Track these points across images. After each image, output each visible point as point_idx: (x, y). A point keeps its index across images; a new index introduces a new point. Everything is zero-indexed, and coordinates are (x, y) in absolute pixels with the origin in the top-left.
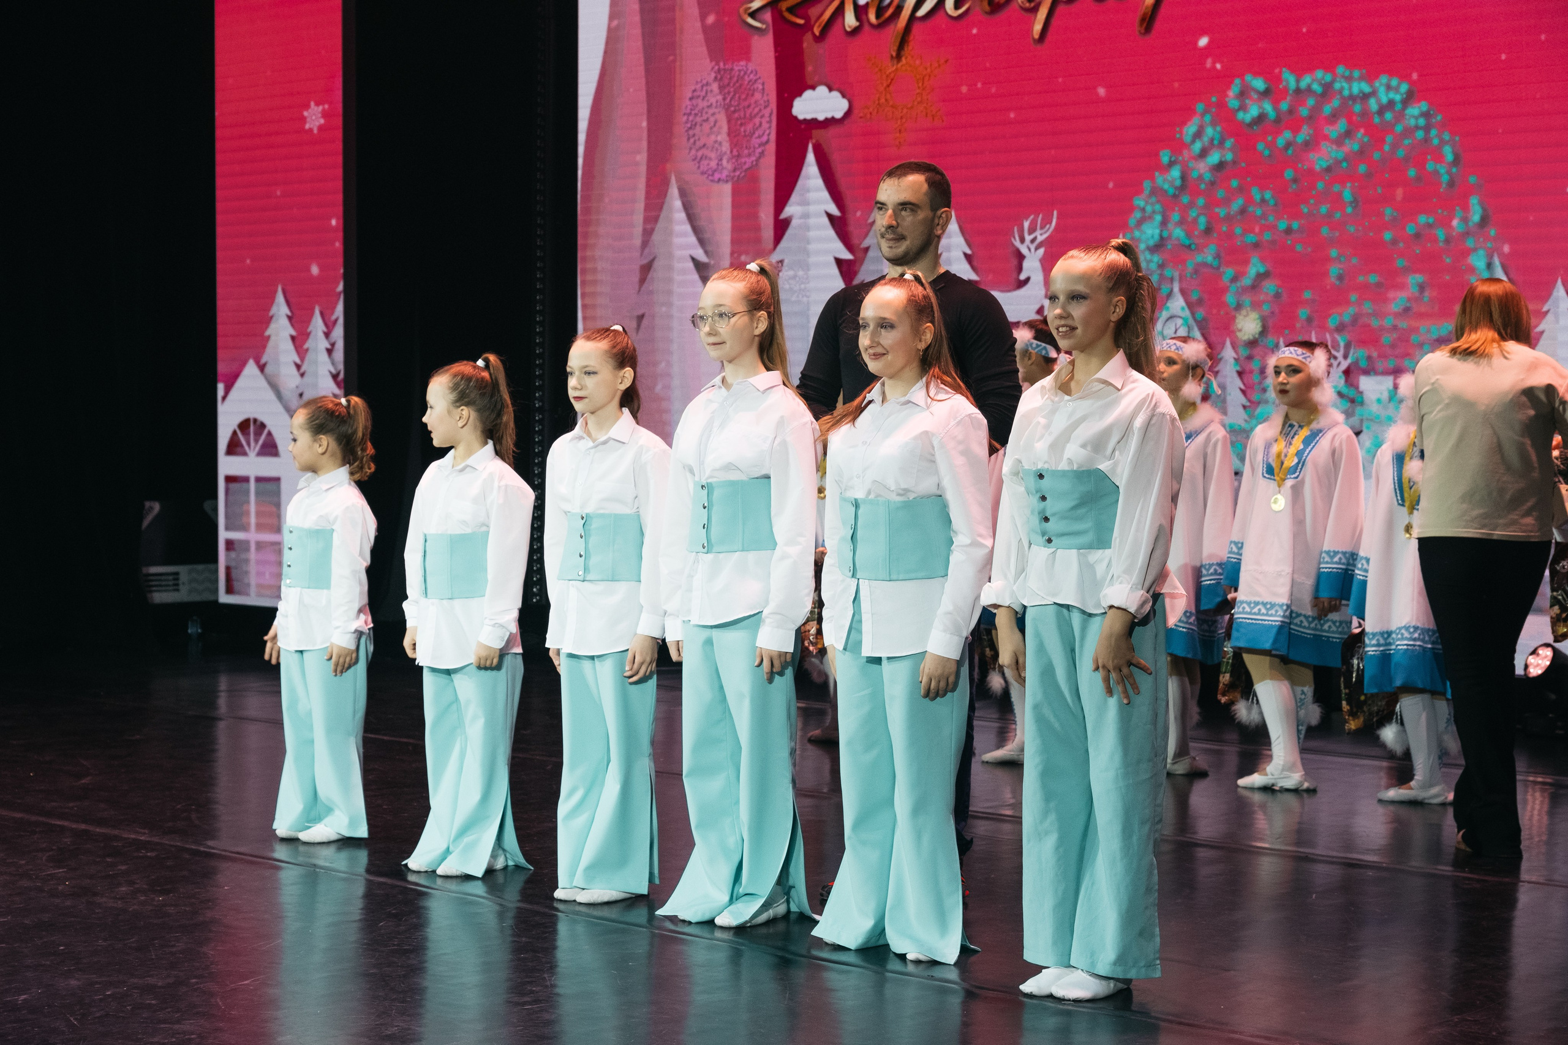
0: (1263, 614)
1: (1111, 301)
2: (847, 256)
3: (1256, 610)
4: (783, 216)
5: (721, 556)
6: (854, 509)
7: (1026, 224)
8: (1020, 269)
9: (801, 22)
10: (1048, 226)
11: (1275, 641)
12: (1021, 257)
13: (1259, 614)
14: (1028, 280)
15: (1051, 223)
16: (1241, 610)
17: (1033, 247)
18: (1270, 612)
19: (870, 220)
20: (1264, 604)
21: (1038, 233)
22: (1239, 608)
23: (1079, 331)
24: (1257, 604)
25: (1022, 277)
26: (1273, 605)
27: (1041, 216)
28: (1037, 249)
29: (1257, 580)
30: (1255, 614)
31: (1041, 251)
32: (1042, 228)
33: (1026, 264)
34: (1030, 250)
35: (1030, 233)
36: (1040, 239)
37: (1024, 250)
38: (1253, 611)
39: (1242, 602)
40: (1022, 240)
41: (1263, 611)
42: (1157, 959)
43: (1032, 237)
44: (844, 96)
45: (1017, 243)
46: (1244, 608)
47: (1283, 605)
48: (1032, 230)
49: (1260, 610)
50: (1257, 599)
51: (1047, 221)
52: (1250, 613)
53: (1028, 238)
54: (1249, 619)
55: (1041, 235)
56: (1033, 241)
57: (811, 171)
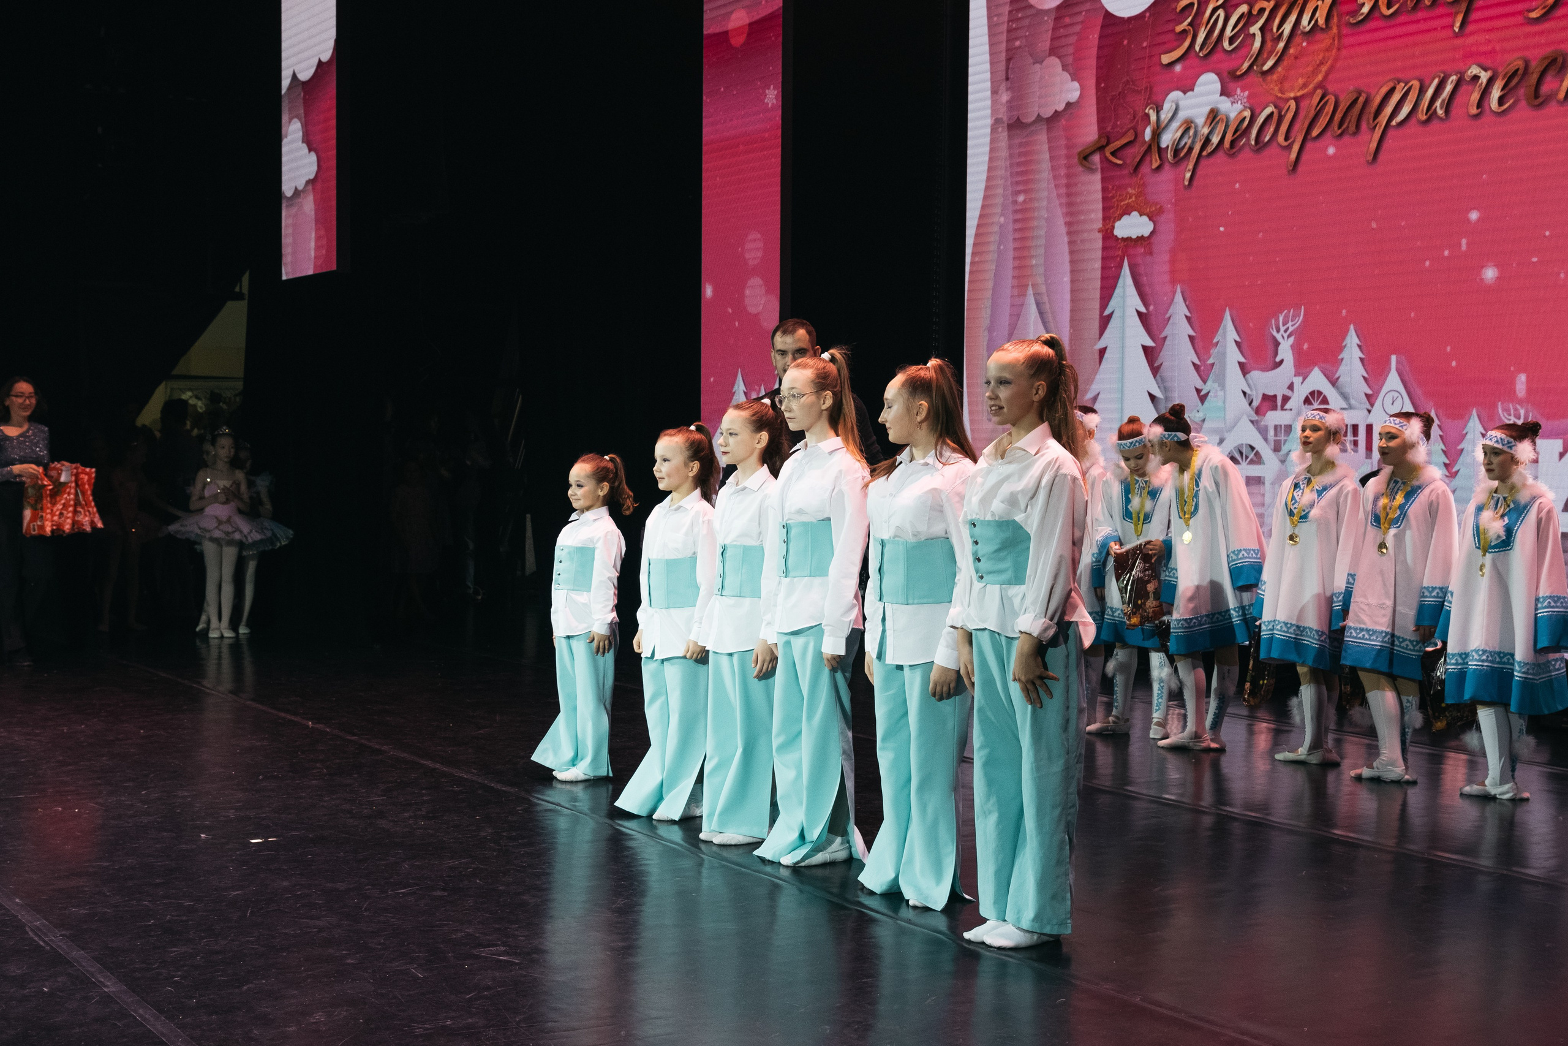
0: (1366, 639)
1: (1033, 385)
2: (1149, 343)
3: (1360, 635)
4: (1107, 313)
5: (796, 579)
6: (881, 547)
7: (1281, 319)
8: (1276, 354)
9: (1119, 162)
10: (1296, 320)
11: (1375, 661)
12: (1277, 344)
13: (1363, 638)
14: (1282, 361)
15: (1298, 317)
16: (1349, 634)
17: (1286, 335)
18: (1372, 638)
19: (1168, 316)
20: (1368, 631)
21: (1290, 324)
22: (1348, 632)
23: (1005, 410)
24: (1362, 630)
25: (1278, 359)
26: (1375, 632)
27: (1292, 311)
28: (1289, 337)
29: (1364, 610)
30: (1360, 638)
31: (1292, 339)
32: (1293, 320)
33: (1280, 348)
34: (1283, 337)
35: (1284, 325)
36: (1291, 329)
37: (1278, 337)
38: (1359, 636)
39: (1350, 628)
40: (1278, 331)
41: (1367, 636)
42: (1068, 919)
43: (1285, 327)
44: (1150, 219)
45: (1275, 333)
46: (1351, 633)
47: (1382, 632)
48: (1285, 322)
49: (1364, 635)
50: (1363, 626)
51: (1298, 314)
52: (1356, 638)
53: (1282, 329)
54: (1355, 642)
55: (1292, 326)
56: (1286, 331)
57: (1126, 279)
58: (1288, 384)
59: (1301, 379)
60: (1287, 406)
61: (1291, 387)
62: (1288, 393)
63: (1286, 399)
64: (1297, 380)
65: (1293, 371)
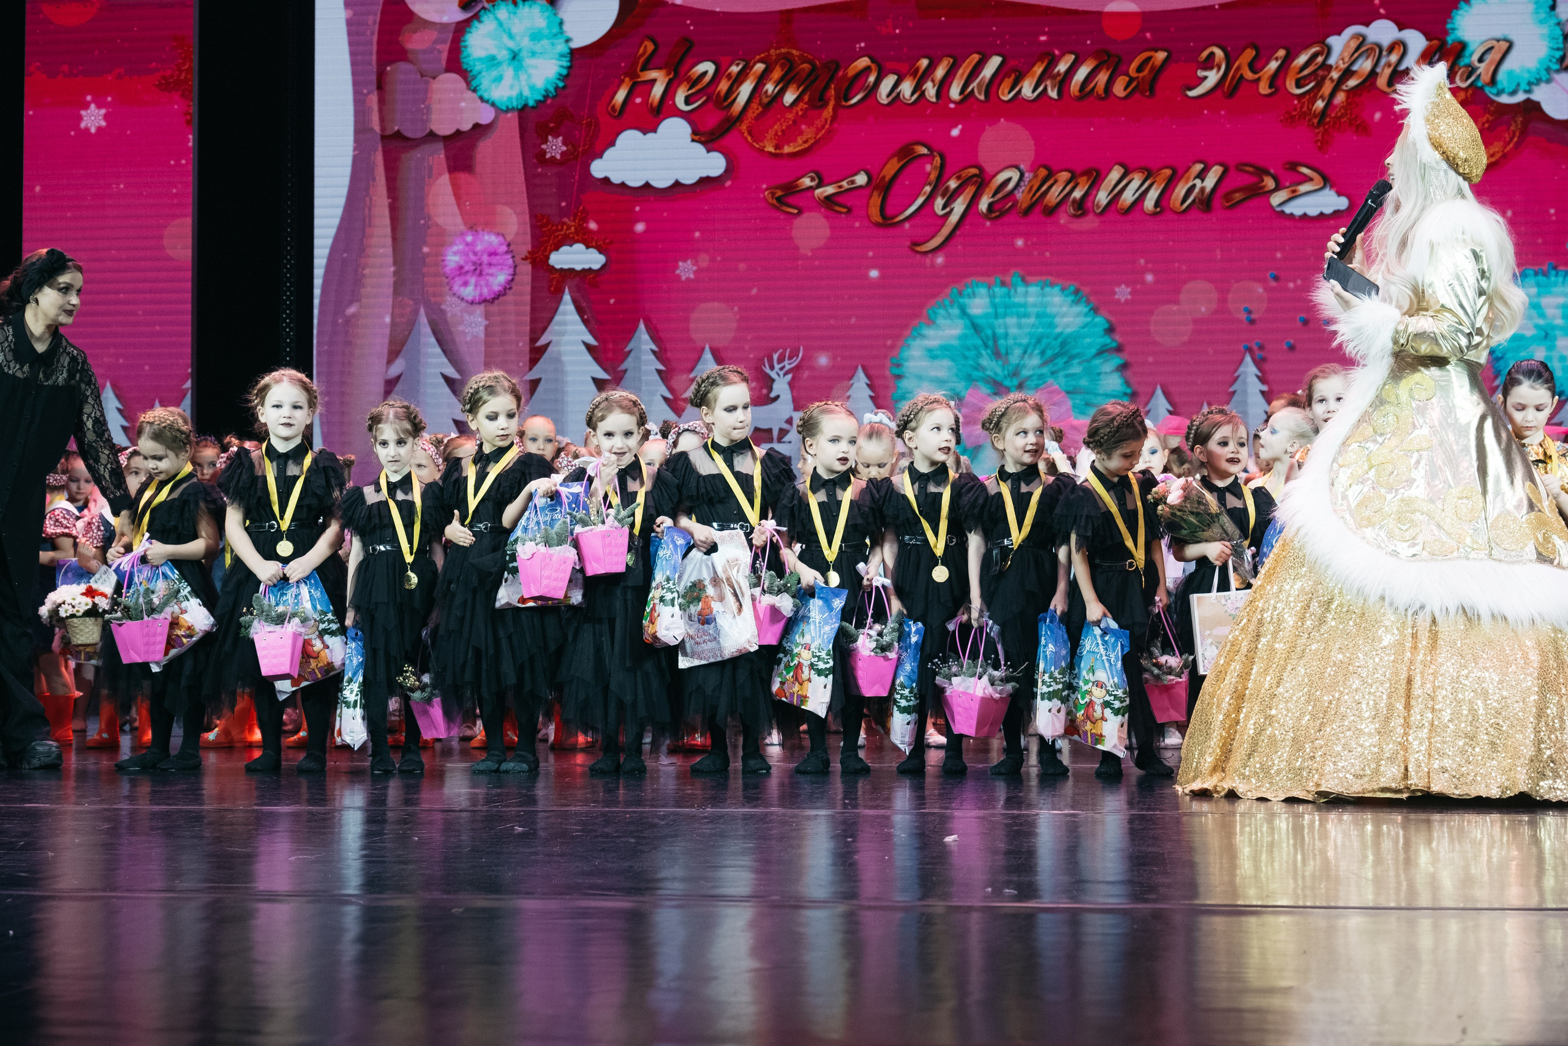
2: (602, 374)
4: (540, 343)
7: (775, 357)
8: (771, 389)
10: (795, 358)
12: (771, 381)
14: (777, 397)
15: (797, 356)
17: (781, 373)
19: (627, 350)
21: (786, 362)
25: (773, 395)
27: (789, 350)
28: (785, 374)
31: (789, 377)
32: (790, 358)
33: (775, 386)
34: (778, 375)
35: (779, 363)
36: (788, 367)
37: (773, 374)
40: (772, 368)
43: (781, 365)
44: (601, 252)
45: (767, 370)
48: (781, 360)
51: (796, 353)
53: (777, 367)
55: (789, 364)
56: (781, 369)
57: (567, 309)
58: (787, 417)
61: (790, 421)
62: (786, 426)
63: (783, 433)
65: (791, 406)
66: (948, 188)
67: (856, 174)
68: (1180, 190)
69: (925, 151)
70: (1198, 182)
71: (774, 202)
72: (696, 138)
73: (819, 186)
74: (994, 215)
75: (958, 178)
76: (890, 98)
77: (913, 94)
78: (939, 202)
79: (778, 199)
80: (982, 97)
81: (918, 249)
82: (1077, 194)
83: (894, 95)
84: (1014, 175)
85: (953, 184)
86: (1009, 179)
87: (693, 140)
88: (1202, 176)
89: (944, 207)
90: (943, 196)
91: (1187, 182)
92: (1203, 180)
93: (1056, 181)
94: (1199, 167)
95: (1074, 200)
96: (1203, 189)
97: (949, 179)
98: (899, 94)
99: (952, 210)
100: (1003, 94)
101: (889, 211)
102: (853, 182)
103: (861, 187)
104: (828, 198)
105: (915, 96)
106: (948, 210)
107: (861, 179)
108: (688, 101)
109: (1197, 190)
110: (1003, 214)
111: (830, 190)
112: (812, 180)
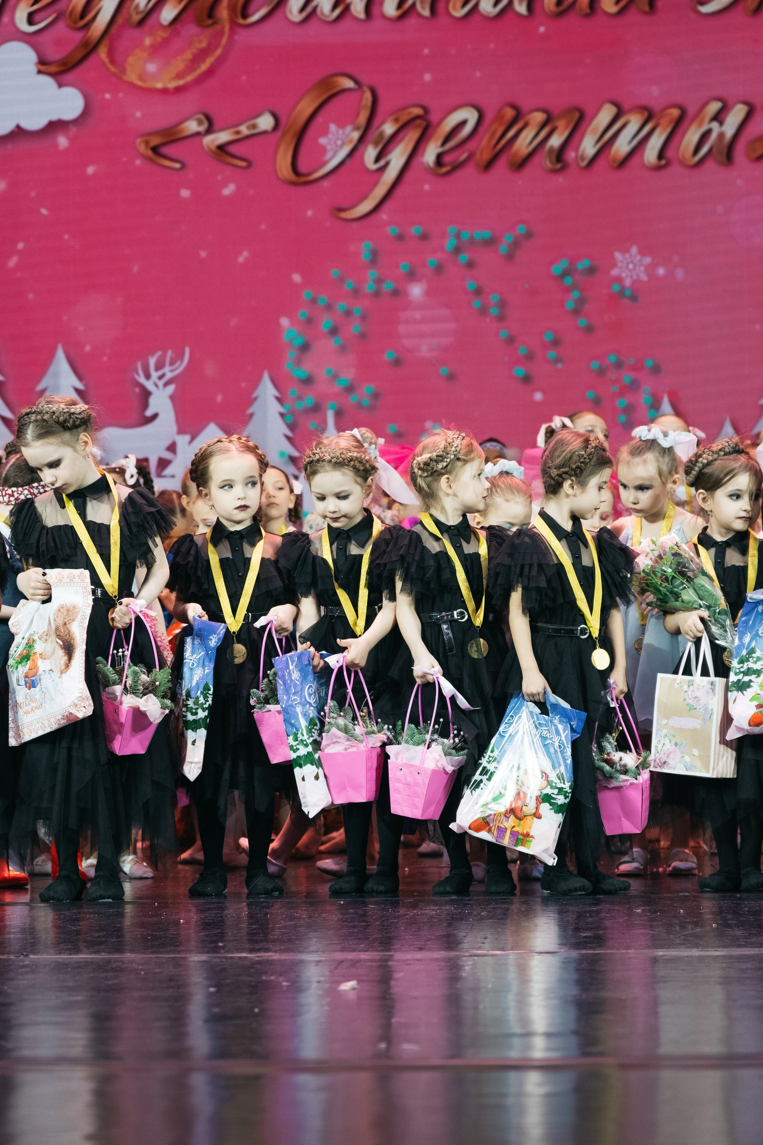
7: (152, 361)
10: (178, 364)
12: (146, 394)
14: (155, 416)
15: (182, 360)
17: (161, 383)
21: (167, 369)
25: (149, 413)
28: (166, 384)
31: (171, 388)
32: (172, 363)
33: (152, 400)
34: (156, 385)
36: (169, 375)
37: (149, 385)
40: (148, 376)
43: (160, 373)
45: (142, 379)
48: (159, 366)
51: (180, 356)
53: (155, 375)
55: (172, 371)
56: (161, 378)
58: (168, 443)
59: (187, 438)
60: (168, 471)
61: (172, 448)
62: (167, 455)
64: (182, 440)
65: (174, 428)
66: (381, 134)
67: (258, 115)
68: (692, 136)
69: (349, 84)
70: (715, 125)
71: (150, 153)
72: (43, 68)
73: (209, 131)
74: (444, 170)
75: (396, 120)
76: (304, 14)
77: (334, 7)
78: (370, 153)
79: (155, 149)
80: (426, 13)
81: (344, 215)
82: (555, 141)
83: (309, 9)
84: (470, 116)
85: (389, 129)
86: (463, 123)
87: (40, 72)
88: (719, 117)
89: (377, 159)
90: (376, 144)
91: (700, 125)
92: (721, 123)
93: (526, 125)
94: (715, 107)
95: (551, 149)
96: (721, 136)
97: (383, 122)
98: (315, 9)
99: (387, 164)
100: (454, 8)
101: (302, 167)
102: (254, 126)
103: (265, 132)
104: (222, 148)
105: (337, 12)
106: (382, 163)
107: (266, 122)
108: (31, 21)
109: (714, 135)
110: (457, 167)
111: (223, 137)
112: (200, 123)
